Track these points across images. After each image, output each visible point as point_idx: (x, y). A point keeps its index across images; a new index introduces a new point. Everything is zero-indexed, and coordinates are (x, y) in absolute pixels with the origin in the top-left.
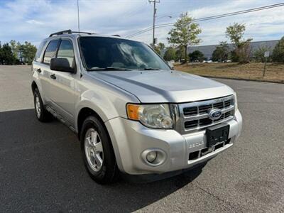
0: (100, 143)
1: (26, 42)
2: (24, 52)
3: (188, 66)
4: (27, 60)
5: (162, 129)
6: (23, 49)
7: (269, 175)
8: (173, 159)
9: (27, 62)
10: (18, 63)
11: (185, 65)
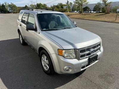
0: (48, 60)
1: (11, 3)
2: (11, 8)
3: (83, 14)
4: (12, 11)
5: (72, 58)
6: (10, 6)
7: (112, 71)
8: (75, 70)
9: (13, 12)
10: (9, 12)
11: (81, 14)
